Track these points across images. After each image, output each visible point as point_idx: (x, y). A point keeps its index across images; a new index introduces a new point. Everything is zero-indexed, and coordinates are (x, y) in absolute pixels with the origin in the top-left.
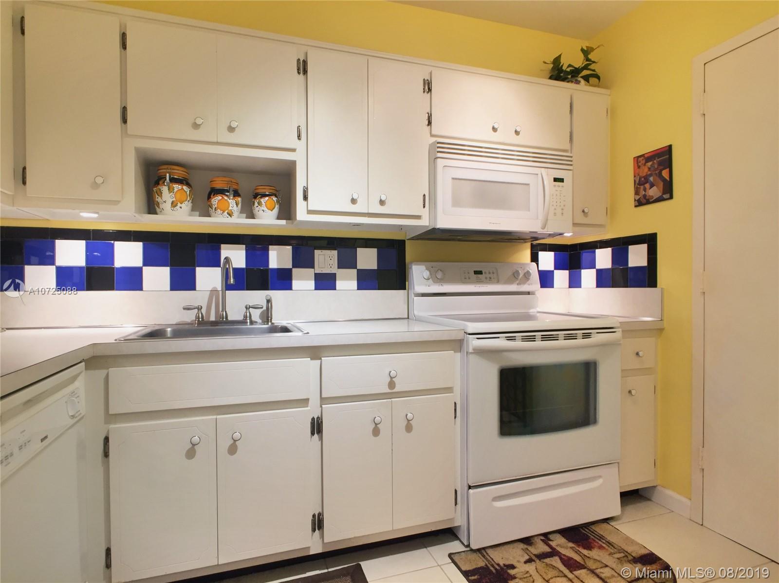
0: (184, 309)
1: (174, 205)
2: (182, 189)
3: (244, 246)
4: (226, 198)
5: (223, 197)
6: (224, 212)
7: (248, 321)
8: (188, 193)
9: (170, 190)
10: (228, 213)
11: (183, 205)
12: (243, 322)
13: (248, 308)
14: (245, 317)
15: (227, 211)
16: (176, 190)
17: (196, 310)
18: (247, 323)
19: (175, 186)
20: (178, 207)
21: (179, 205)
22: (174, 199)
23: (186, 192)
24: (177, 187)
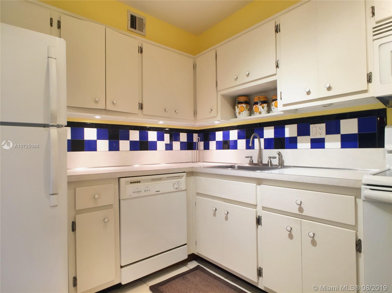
0: (246, 157)
1: (239, 113)
2: (242, 106)
3: (273, 127)
4: (257, 106)
5: (256, 106)
6: (257, 112)
7: (270, 164)
8: (245, 107)
9: (238, 108)
10: (259, 113)
11: (243, 113)
12: (268, 165)
13: (270, 158)
14: (268, 162)
15: (258, 112)
16: (240, 107)
17: (250, 158)
18: (269, 165)
19: (239, 105)
20: (241, 114)
21: (241, 113)
22: (239, 111)
23: (244, 107)
24: (240, 106)
